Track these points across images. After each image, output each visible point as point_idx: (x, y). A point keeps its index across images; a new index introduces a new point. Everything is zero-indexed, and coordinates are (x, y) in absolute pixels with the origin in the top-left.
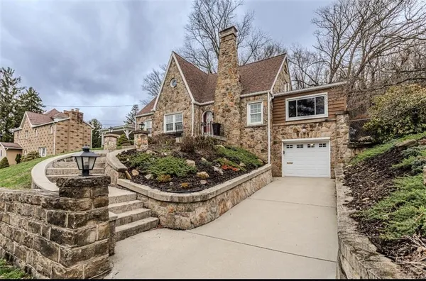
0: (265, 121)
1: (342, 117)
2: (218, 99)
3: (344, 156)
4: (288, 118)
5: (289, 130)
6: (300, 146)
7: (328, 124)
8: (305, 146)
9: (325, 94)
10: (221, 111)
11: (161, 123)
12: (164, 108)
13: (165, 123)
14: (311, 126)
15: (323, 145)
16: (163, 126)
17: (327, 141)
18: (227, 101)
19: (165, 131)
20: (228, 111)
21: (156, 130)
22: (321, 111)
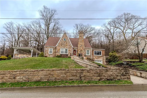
1: (104, 56)
2: (78, 47)
3: (105, 64)
4: (94, 55)
5: (95, 57)
9: (101, 51)
10: (80, 50)
12: (61, 46)
14: (99, 57)
16: (60, 51)
17: (101, 60)
18: (81, 48)
19: (61, 53)
20: (82, 51)
21: (57, 52)
22: (100, 54)
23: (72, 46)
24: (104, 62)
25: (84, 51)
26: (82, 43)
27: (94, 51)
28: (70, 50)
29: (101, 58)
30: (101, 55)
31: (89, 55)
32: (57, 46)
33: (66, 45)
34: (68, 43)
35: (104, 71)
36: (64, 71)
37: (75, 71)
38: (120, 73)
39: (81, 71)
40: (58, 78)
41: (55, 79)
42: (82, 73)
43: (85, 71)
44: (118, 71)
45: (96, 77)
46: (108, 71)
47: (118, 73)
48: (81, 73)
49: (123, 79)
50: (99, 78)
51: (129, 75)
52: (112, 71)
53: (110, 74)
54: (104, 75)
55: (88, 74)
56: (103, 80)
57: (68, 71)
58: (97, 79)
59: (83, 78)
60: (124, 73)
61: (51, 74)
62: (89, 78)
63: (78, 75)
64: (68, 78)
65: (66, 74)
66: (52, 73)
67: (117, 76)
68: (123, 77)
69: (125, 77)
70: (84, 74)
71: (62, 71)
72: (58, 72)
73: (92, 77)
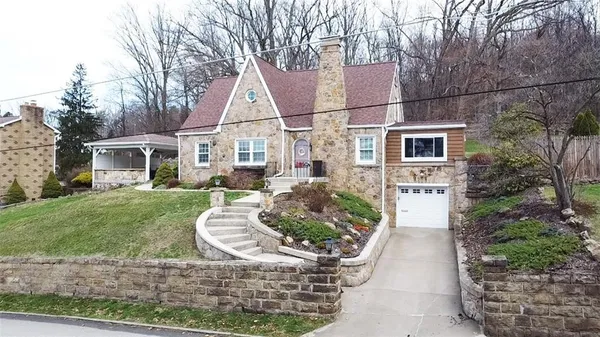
0: (379, 160)
1: (461, 163)
2: (316, 126)
3: (462, 205)
4: (404, 159)
5: (405, 172)
6: (416, 191)
7: (447, 169)
8: (422, 192)
9: (444, 135)
10: (321, 142)
11: (231, 151)
13: (237, 151)
14: (429, 170)
15: (441, 191)
16: (233, 155)
17: (446, 187)
18: (330, 131)
20: (332, 144)
21: (221, 160)
22: (439, 154)
23: (283, 125)
24: (460, 195)
25: (344, 145)
27: (404, 137)
28: (275, 143)
29: (443, 174)
30: (444, 158)
32: (218, 129)
33: (258, 124)
34: (264, 112)
35: (234, 276)
36: (114, 267)
37: (144, 271)
38: (295, 287)
39: (161, 272)
40: (97, 289)
41: (91, 291)
42: (164, 276)
43: (173, 272)
44: (288, 275)
45: (205, 297)
46: (249, 276)
47: (287, 287)
48: (162, 276)
49: (303, 311)
50: (215, 299)
51: (328, 297)
52: (263, 278)
53: (253, 289)
54: (233, 289)
55: (181, 283)
56: (228, 307)
57: (123, 269)
58: (208, 305)
59: (165, 295)
60: (312, 287)
61: (81, 275)
62: (183, 297)
63: (152, 285)
64: (123, 292)
65: (117, 278)
66: (83, 272)
67: (282, 297)
68: (302, 303)
69: (311, 304)
70: (170, 280)
71: (109, 268)
72: (100, 268)
73: (193, 296)
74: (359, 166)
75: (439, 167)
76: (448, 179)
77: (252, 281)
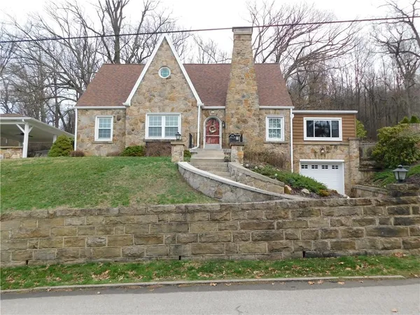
0: (287, 138)
1: (354, 142)
2: (229, 105)
3: (356, 178)
4: (306, 138)
5: (307, 150)
6: (315, 166)
7: (343, 148)
9: (340, 120)
10: (235, 120)
11: (141, 125)
12: (147, 104)
13: (147, 125)
14: (328, 148)
15: (335, 166)
16: (144, 128)
17: (341, 163)
18: (243, 109)
19: (147, 137)
20: (245, 122)
21: (129, 134)
22: (336, 135)
23: (199, 103)
24: (354, 169)
25: (256, 123)
26: (244, 86)
27: (305, 119)
28: (191, 118)
29: (339, 151)
30: (340, 138)
31: (282, 139)
32: (128, 102)
33: (172, 99)
34: (178, 88)
36: (101, 218)
37: (154, 219)
38: (372, 222)
39: (181, 217)
40: (71, 250)
41: (61, 254)
42: (185, 223)
43: (198, 216)
44: (360, 209)
45: (249, 244)
46: (310, 214)
47: (360, 222)
48: (180, 223)
49: (385, 248)
50: (264, 246)
51: (412, 230)
52: (330, 214)
53: (317, 227)
54: (290, 231)
55: (213, 229)
56: (284, 254)
57: (118, 219)
58: (254, 253)
59: (188, 247)
60: (392, 220)
61: (43, 233)
62: (216, 248)
63: (166, 236)
64: (119, 251)
65: (108, 232)
66: (45, 229)
67: (356, 235)
68: (382, 239)
69: (393, 239)
70: (195, 228)
71: (92, 219)
72: (76, 221)
73: (232, 244)
74: (270, 143)
75: (335, 145)
76: (344, 156)
77: (315, 219)
